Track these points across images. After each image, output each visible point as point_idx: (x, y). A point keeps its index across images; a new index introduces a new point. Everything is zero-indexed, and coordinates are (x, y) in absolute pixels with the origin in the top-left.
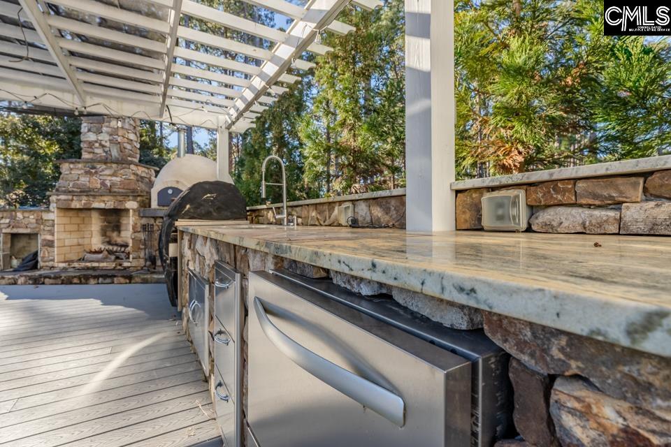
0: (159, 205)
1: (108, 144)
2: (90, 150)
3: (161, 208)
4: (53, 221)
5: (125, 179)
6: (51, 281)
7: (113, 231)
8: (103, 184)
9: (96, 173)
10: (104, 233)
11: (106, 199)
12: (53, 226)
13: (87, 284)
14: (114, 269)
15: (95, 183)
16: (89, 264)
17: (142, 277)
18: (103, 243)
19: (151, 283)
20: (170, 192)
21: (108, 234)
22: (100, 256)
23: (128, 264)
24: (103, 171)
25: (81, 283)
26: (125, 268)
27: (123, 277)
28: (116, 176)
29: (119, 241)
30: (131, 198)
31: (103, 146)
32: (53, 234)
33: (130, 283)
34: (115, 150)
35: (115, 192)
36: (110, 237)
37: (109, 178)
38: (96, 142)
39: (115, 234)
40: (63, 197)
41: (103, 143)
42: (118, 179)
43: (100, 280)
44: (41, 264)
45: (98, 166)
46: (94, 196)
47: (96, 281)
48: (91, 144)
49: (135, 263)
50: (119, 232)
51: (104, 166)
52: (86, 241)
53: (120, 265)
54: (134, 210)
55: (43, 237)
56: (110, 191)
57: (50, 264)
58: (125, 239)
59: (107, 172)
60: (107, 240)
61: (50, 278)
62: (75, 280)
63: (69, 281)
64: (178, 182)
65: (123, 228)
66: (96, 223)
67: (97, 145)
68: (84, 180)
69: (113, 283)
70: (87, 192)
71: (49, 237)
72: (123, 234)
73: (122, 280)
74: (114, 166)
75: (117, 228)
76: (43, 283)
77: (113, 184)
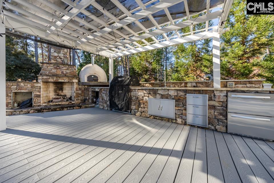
0: (88, 81)
1: (63, 58)
2: (55, 59)
3: (89, 82)
4: (40, 87)
5: (72, 71)
6: (46, 110)
7: (60, 90)
8: (62, 72)
9: (59, 68)
10: (55, 91)
11: (65, 78)
12: (40, 89)
13: (63, 110)
14: (68, 104)
15: (59, 72)
16: (57, 103)
17: (85, 106)
18: (55, 95)
19: (89, 108)
20: (93, 77)
21: (57, 91)
22: (60, 100)
23: (74, 102)
24: (62, 68)
25: (60, 110)
26: (73, 104)
27: (78, 106)
28: (68, 70)
29: (62, 94)
30: (75, 78)
31: (61, 58)
32: (40, 92)
33: (80, 108)
34: (66, 60)
35: (68, 76)
36: (58, 93)
37: (65, 71)
38: (58, 56)
39: (60, 92)
40: (45, 77)
41: (61, 57)
42: (69, 71)
43: (69, 108)
44: (34, 104)
45: (60, 66)
46: (60, 77)
47: (67, 109)
48: (55, 57)
49: (77, 102)
50: (62, 91)
51: (63, 66)
52: (48, 95)
53: (71, 103)
54: (76, 83)
55: (35, 93)
56: (65, 76)
57: (39, 104)
58: (65, 93)
59: (64, 68)
60: (57, 94)
62: (58, 109)
63: (55, 110)
64: (95, 73)
65: (64, 89)
66: (52, 88)
67: (58, 58)
68: (54, 71)
69: (74, 109)
70: (56, 75)
71: (38, 93)
72: (64, 91)
73: (77, 108)
74: (67, 66)
75: (62, 89)
76: (43, 112)
77: (67, 73)
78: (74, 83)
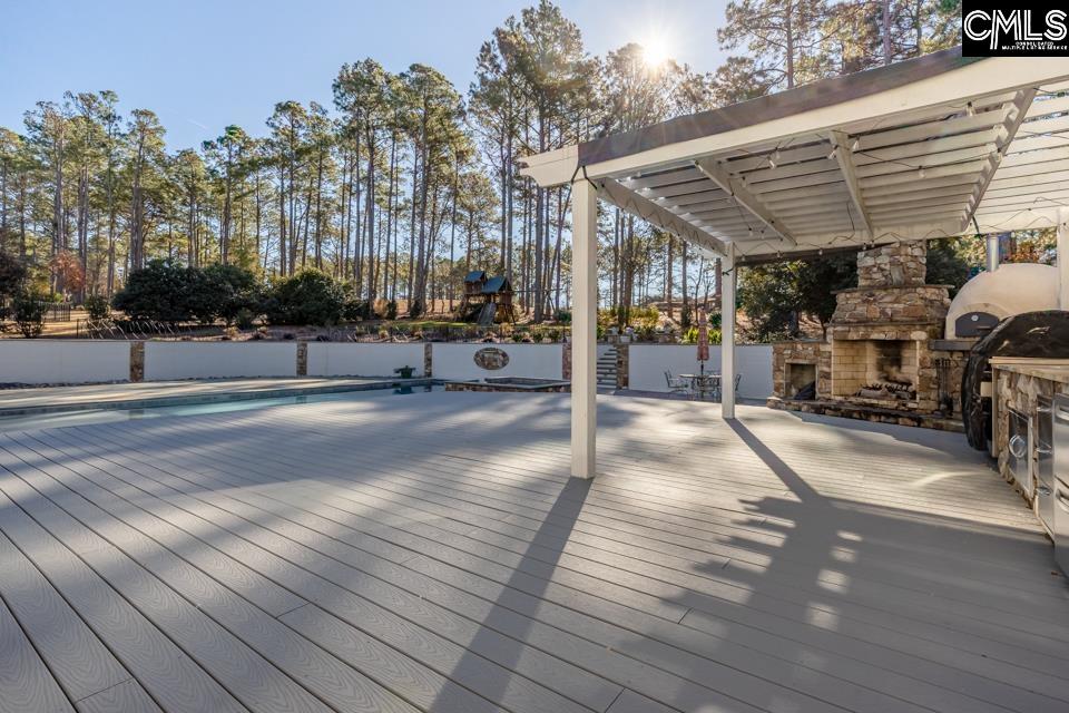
0: (957, 335)
1: (888, 267)
2: (866, 276)
3: (961, 339)
4: (830, 352)
5: (910, 305)
6: (832, 412)
7: (892, 365)
8: (883, 312)
9: (875, 300)
10: (880, 367)
11: (886, 329)
12: (830, 358)
13: (866, 420)
14: (897, 408)
15: (874, 311)
16: (867, 400)
17: (934, 421)
18: (880, 378)
19: (947, 430)
20: (975, 318)
21: (886, 368)
22: (879, 392)
23: (915, 406)
24: (883, 297)
25: (861, 419)
26: (910, 410)
27: (909, 418)
28: (899, 303)
29: (899, 377)
30: (918, 327)
31: (883, 270)
32: (830, 366)
33: (919, 426)
34: (897, 273)
35: (897, 321)
36: (887, 372)
37: (890, 305)
38: (874, 266)
39: (894, 369)
40: (839, 328)
41: (883, 266)
42: (901, 306)
43: (883, 418)
44: (818, 395)
45: (877, 293)
46: (873, 327)
47: (878, 419)
48: (868, 270)
49: (923, 405)
50: (900, 367)
51: (883, 293)
52: (861, 375)
53: (904, 405)
54: (921, 341)
55: (820, 368)
56: (891, 321)
57: (827, 396)
58: (907, 376)
59: (887, 299)
60: (885, 375)
61: (830, 409)
62: (855, 415)
63: (848, 415)
64: (986, 305)
65: (903, 363)
66: (871, 357)
67: (875, 269)
68: (861, 309)
69: (897, 423)
70: (867, 321)
71: (826, 369)
72: (905, 369)
73: (909, 422)
74: (896, 291)
75: (898, 362)
76: (824, 413)
77: (895, 312)
78: (914, 341)
